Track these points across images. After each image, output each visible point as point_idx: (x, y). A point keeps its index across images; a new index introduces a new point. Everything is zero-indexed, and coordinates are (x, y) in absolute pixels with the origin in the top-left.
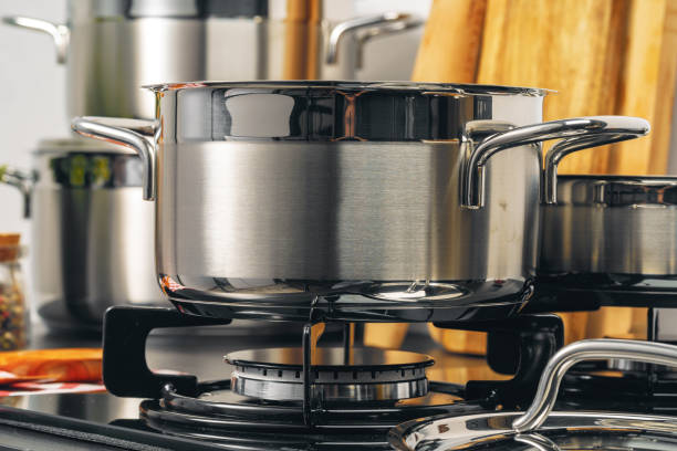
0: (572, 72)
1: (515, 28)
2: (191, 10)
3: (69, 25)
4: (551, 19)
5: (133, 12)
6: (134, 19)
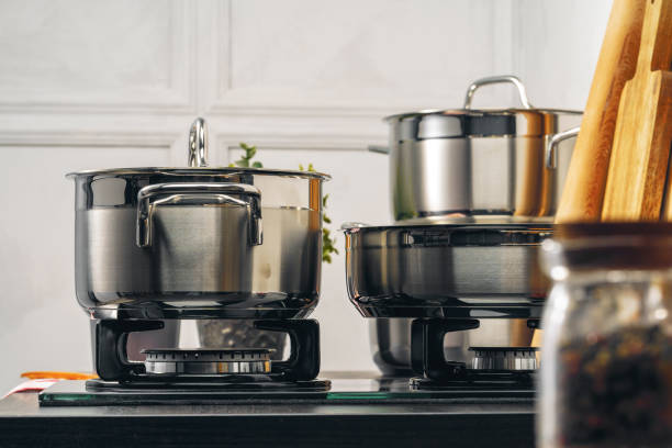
5: (420, 136)
6: (421, 139)
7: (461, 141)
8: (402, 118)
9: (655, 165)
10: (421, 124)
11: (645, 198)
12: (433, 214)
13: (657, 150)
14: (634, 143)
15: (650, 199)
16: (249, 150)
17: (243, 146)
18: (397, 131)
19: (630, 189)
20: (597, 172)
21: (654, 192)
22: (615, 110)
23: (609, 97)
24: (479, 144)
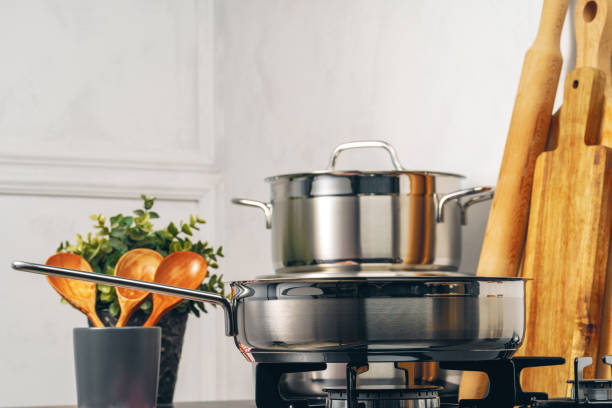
0: (582, 221)
1: (549, 194)
2: (349, 190)
3: (272, 202)
4: (569, 187)
5: (312, 193)
6: (313, 197)
8: (291, 178)
10: (314, 183)
11: (597, 252)
16: (148, 202)
17: (143, 197)
18: (288, 189)
19: (571, 244)
22: (531, 176)
23: (527, 165)
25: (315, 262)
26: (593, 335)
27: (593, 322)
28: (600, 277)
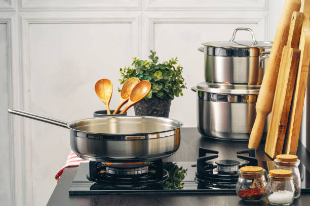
7: (229, 58)
9: (290, 83)
11: (286, 94)
12: (219, 83)
13: (291, 77)
14: (284, 72)
15: (288, 95)
16: (153, 53)
20: (274, 78)
21: (290, 93)
22: (280, 55)
23: (278, 51)
24: (236, 59)
25: (215, 82)
26: (283, 130)
27: (283, 124)
28: (287, 106)
